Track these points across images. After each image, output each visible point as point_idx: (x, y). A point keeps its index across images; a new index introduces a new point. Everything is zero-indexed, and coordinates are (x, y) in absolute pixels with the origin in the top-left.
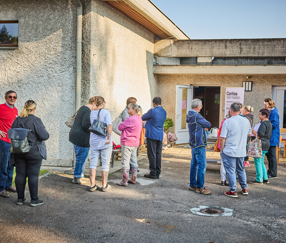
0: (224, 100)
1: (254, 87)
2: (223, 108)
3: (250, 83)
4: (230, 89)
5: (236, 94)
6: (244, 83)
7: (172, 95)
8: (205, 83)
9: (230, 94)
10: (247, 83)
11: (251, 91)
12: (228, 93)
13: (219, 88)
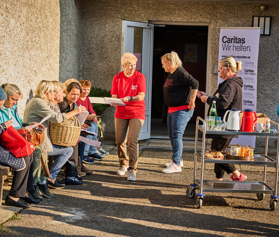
0: (216, 52)
1: (274, 28)
2: (213, 68)
3: (268, 20)
4: (227, 32)
5: (242, 41)
6: (256, 19)
7: (111, 41)
8: (179, 19)
9: (230, 41)
10: (262, 19)
11: (269, 35)
12: (225, 40)
13: (205, 29)
